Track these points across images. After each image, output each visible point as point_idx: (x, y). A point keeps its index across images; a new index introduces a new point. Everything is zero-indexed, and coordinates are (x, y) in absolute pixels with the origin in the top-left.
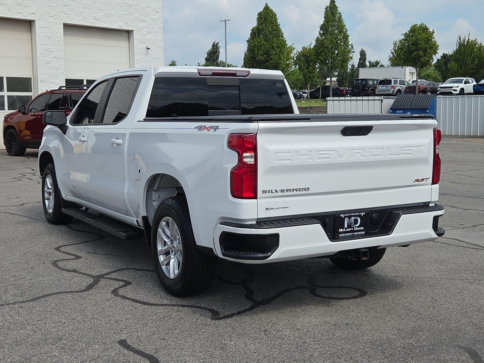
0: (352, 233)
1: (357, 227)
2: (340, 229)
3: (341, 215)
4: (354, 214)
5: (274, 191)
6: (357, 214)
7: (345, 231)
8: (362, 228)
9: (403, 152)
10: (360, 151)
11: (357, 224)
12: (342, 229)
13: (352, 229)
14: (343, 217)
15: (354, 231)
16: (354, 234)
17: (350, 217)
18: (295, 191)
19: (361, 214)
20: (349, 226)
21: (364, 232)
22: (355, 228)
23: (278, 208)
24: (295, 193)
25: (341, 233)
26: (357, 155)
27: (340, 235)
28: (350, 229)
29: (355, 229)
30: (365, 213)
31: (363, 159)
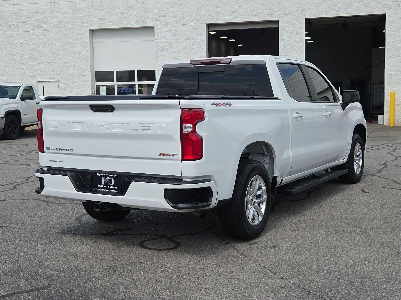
0: (107, 190)
1: (112, 186)
2: (98, 185)
3: (98, 174)
4: (107, 175)
5: (52, 149)
6: (110, 175)
7: (102, 187)
8: (115, 188)
9: (142, 128)
10: (103, 124)
11: (111, 183)
12: (100, 185)
13: (108, 187)
14: (99, 175)
15: (109, 189)
16: (109, 191)
17: (105, 177)
18: (64, 151)
19: (113, 176)
20: (106, 184)
21: (117, 191)
22: (110, 186)
23: (57, 161)
24: (64, 152)
25: (99, 188)
26: (101, 127)
27: (98, 189)
28: (107, 186)
29: (110, 188)
30: (116, 176)
31: (106, 131)
